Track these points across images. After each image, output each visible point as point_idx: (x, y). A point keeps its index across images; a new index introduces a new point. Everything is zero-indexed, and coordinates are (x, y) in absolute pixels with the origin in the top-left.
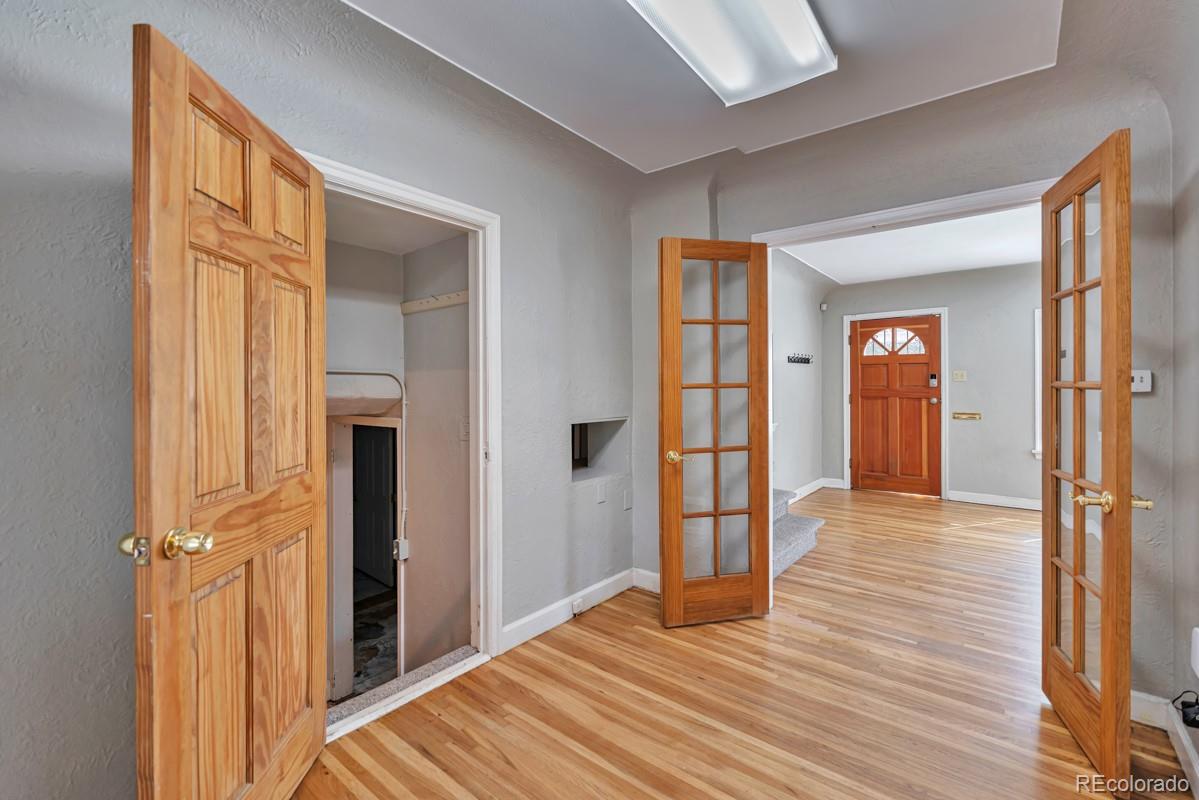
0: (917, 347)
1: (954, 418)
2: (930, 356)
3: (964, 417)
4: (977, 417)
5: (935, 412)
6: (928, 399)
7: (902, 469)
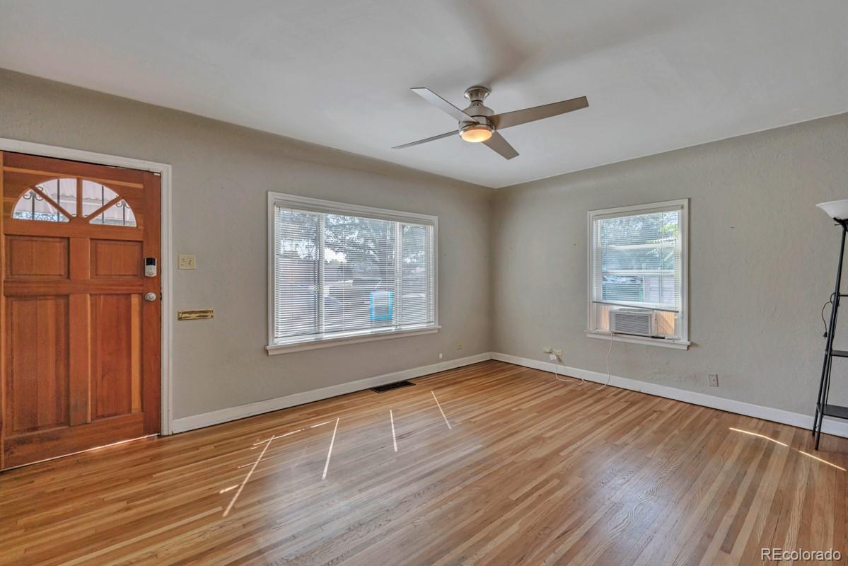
0: (122, 215)
1: (180, 319)
2: (145, 231)
3: (193, 316)
4: (209, 314)
5: (152, 313)
6: (142, 296)
7: (95, 407)
